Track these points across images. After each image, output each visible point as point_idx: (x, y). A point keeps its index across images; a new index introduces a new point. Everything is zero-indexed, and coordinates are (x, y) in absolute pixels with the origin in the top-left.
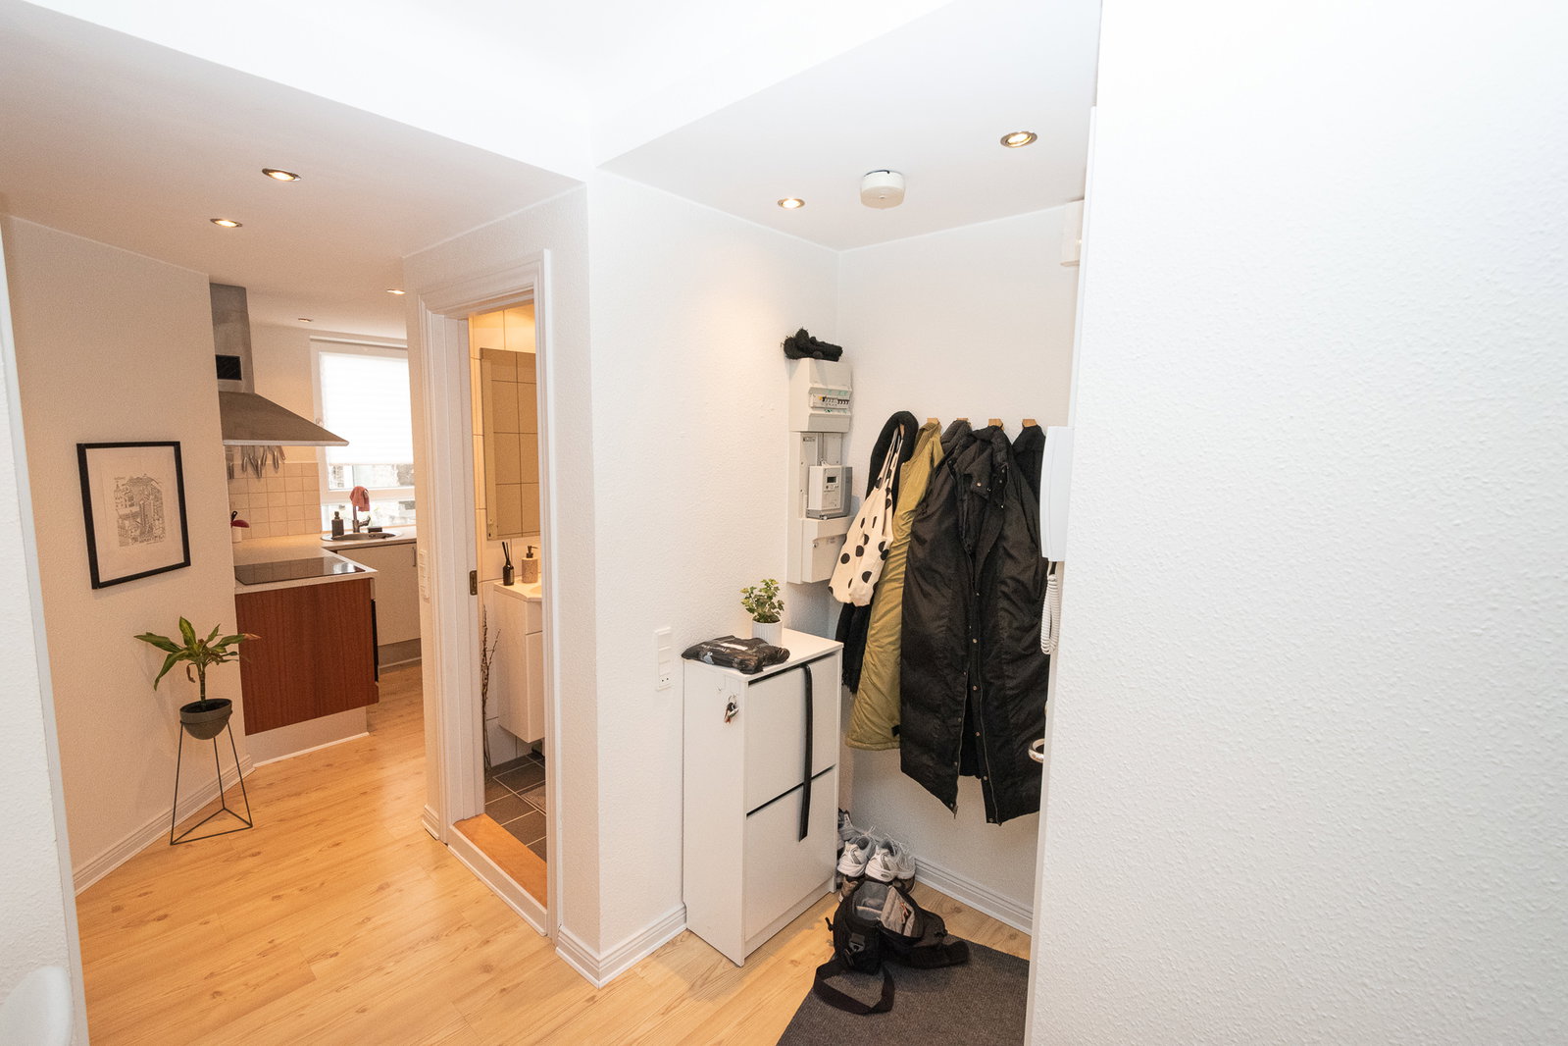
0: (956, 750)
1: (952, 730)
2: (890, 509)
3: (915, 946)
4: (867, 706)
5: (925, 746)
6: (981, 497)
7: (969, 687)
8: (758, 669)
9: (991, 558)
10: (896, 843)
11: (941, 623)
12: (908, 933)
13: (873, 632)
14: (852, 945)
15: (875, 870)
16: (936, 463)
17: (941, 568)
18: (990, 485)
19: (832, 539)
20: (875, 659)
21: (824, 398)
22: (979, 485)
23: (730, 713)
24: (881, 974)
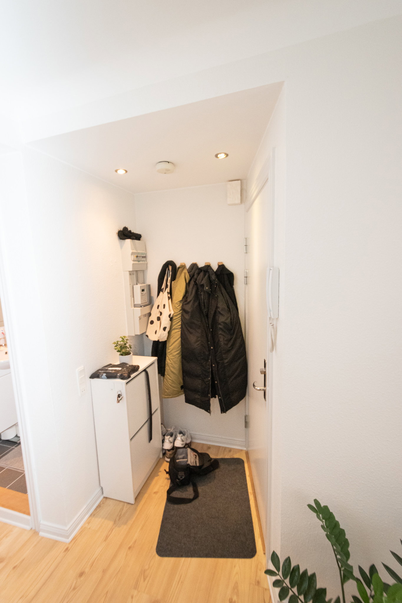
0: (209, 390)
1: (207, 383)
2: (170, 300)
3: (202, 468)
4: (170, 381)
5: (195, 391)
6: (208, 293)
7: (212, 365)
8: (129, 377)
9: (215, 316)
10: (184, 430)
11: (198, 343)
12: (198, 465)
13: (169, 351)
14: (179, 477)
15: (178, 443)
16: (187, 281)
17: (196, 322)
18: (211, 288)
19: (145, 315)
20: (171, 361)
21: (137, 256)
22: (207, 288)
23: (119, 399)
24: (191, 483)
